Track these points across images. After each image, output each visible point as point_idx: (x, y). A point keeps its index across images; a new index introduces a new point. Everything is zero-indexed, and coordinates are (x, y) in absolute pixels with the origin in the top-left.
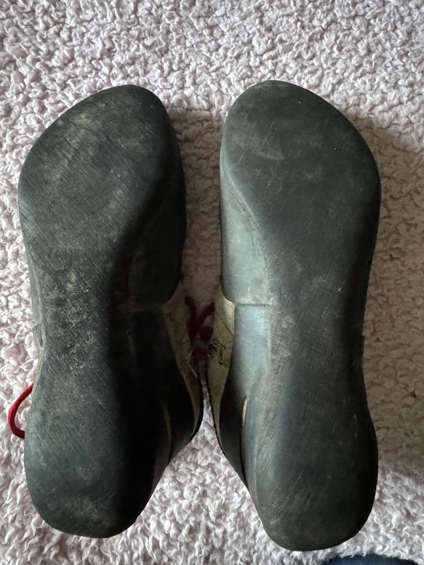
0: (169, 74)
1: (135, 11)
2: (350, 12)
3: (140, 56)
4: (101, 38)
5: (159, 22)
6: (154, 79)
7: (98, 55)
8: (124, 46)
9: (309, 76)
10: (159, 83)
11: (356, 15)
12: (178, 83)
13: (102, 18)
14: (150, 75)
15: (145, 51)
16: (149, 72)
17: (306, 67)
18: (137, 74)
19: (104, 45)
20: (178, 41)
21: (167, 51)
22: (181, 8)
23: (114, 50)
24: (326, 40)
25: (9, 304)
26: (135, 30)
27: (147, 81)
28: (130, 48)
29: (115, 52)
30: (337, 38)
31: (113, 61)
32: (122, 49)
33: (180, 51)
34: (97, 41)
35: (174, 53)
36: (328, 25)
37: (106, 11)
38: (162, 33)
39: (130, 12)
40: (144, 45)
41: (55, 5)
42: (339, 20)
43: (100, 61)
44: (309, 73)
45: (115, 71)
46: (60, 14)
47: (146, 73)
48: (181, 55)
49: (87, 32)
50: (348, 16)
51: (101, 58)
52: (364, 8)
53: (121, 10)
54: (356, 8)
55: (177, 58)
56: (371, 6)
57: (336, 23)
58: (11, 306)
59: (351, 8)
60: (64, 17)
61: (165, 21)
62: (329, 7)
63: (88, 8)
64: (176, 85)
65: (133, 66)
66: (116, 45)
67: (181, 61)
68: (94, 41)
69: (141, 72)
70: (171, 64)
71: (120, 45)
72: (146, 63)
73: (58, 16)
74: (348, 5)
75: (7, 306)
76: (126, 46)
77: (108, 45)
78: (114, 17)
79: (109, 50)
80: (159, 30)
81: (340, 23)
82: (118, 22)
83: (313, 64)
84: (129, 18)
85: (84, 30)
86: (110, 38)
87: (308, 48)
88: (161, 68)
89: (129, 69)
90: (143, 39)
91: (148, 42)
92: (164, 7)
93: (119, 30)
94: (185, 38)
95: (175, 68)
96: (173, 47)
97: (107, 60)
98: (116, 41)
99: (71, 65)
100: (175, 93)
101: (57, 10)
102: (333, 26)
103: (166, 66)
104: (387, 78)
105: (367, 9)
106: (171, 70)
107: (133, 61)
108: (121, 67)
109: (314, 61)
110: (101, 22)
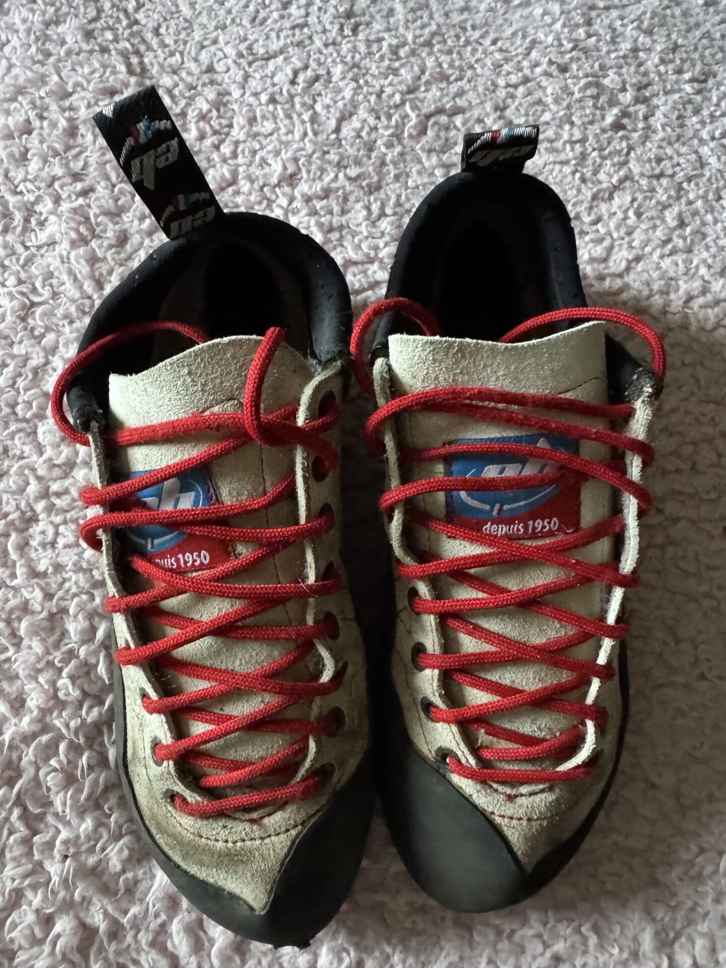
0: (379, 218)
1: (337, 130)
2: (653, 169)
3: (338, 189)
4: (282, 159)
5: (370, 148)
6: (355, 222)
7: (275, 180)
8: (315, 174)
9: (591, 245)
10: (363, 228)
11: (662, 175)
12: (393, 232)
13: (287, 134)
14: (349, 215)
15: (347, 183)
16: (348, 212)
17: (587, 233)
18: (331, 212)
19: (285, 168)
20: (397, 178)
21: (378, 188)
22: (406, 135)
23: (299, 176)
24: (617, 200)
25: (58, 540)
26: (335, 154)
27: (344, 223)
28: (323, 177)
29: (300, 180)
30: (634, 200)
31: (296, 191)
32: (312, 175)
33: (398, 192)
34: (276, 161)
35: (389, 193)
36: (622, 181)
37: (294, 126)
38: (373, 164)
39: (330, 131)
40: (346, 175)
41: (218, 110)
42: (636, 178)
43: (277, 189)
44: (592, 241)
45: (297, 204)
46: (224, 122)
47: (344, 212)
48: (399, 196)
49: (262, 148)
50: (650, 173)
51: (278, 185)
52: (673, 166)
53: (316, 126)
54: (662, 165)
55: (393, 200)
56: (684, 166)
57: (632, 180)
58: (61, 542)
59: (653, 164)
60: (231, 126)
61: (379, 148)
62: (622, 159)
63: (268, 119)
64: (389, 234)
65: (325, 201)
66: (304, 170)
67: (398, 204)
68: (270, 161)
69: (336, 209)
70: (383, 205)
71: (309, 172)
72: (346, 199)
73: (220, 124)
74: (650, 160)
75: (53, 544)
76: (319, 173)
77: (291, 169)
78: (305, 134)
79: (292, 176)
80: (369, 158)
81: (637, 182)
82: (310, 141)
83: (597, 231)
84: (327, 139)
85: (257, 147)
86: (296, 160)
87: (591, 208)
88: (368, 208)
89: (319, 205)
90: (346, 167)
91: (353, 172)
92: (381, 131)
93: (310, 151)
94: (408, 176)
95: (389, 211)
96: (387, 184)
97: (287, 189)
98: (303, 165)
99: (230, 190)
100: (386, 244)
101: (219, 117)
102: (627, 184)
103: (375, 207)
104: (710, 261)
105: (677, 169)
106: (382, 214)
107: (326, 193)
108: (308, 200)
109: (599, 226)
110: (284, 138)
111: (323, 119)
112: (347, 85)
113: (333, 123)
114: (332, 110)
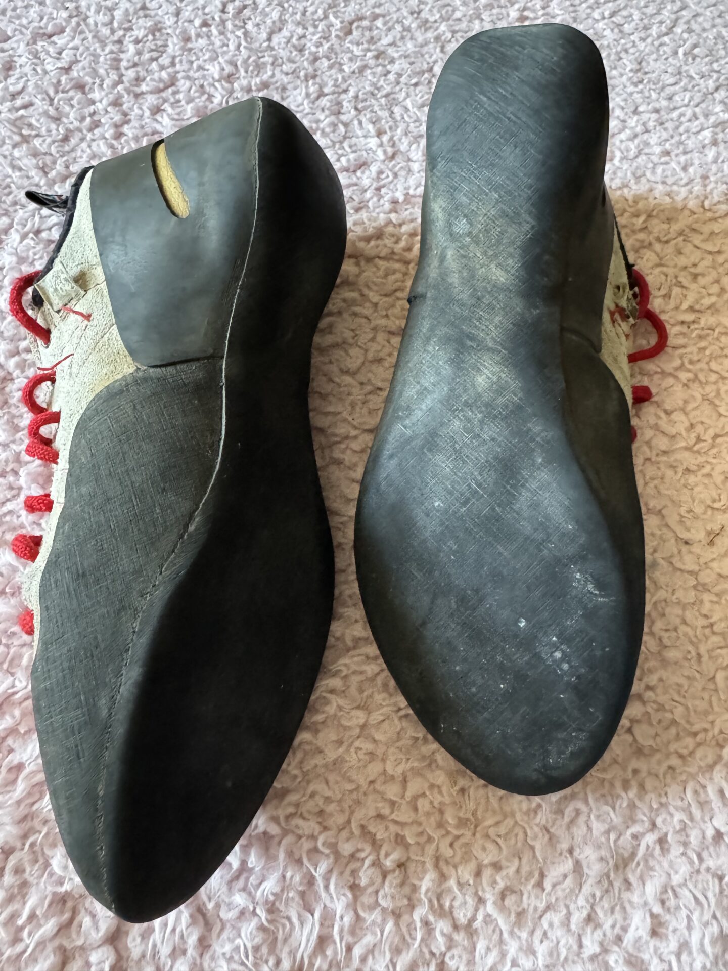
111: (255, 35)
112: (273, 10)
113: (264, 36)
114: (262, 27)
